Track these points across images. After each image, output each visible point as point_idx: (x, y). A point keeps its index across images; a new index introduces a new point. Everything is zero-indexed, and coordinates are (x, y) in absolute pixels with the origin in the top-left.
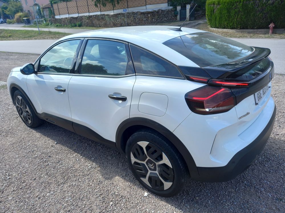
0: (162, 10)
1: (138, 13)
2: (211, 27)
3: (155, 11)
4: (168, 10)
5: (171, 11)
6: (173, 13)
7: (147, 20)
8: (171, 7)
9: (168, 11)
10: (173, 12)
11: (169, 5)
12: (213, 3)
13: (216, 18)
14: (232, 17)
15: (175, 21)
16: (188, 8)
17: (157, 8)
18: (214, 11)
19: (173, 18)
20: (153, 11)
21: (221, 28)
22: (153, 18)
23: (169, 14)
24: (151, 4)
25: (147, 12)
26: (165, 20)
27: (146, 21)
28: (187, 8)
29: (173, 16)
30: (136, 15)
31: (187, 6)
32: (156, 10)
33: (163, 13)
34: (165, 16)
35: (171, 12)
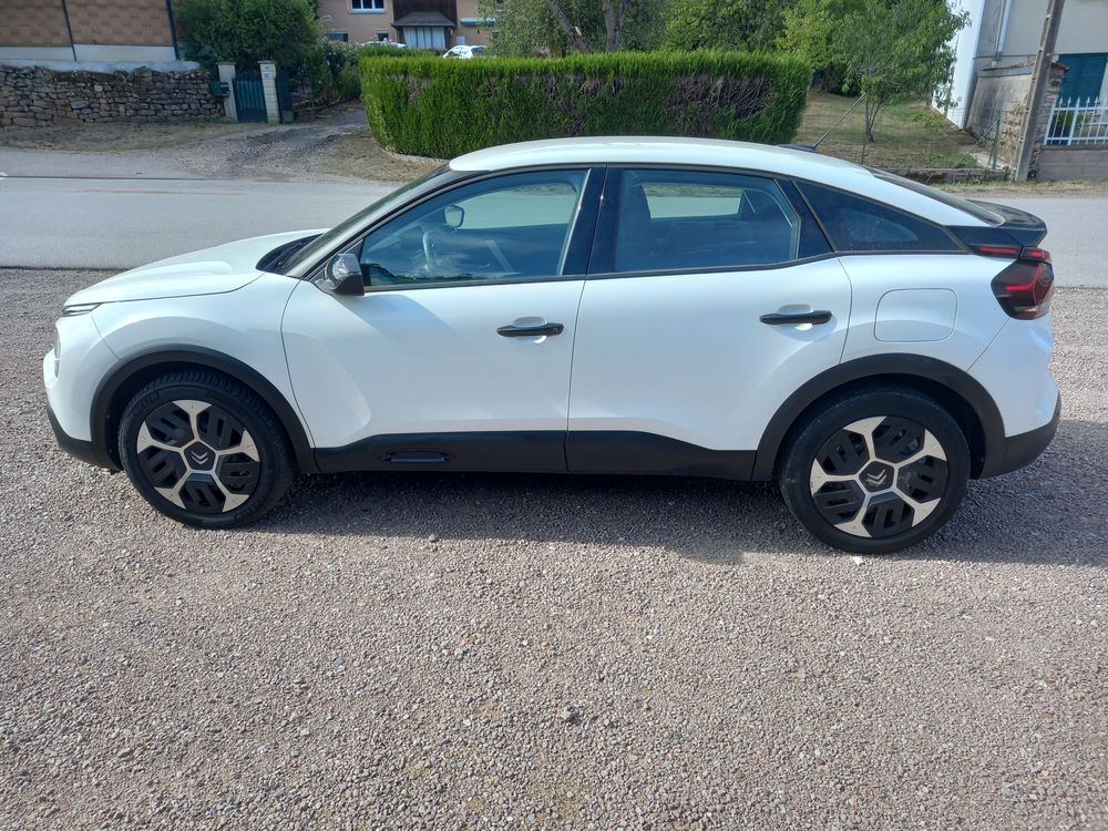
0: (155, 74)
1: (39, 74)
2: (400, 151)
3: (125, 74)
4: (183, 76)
5: (197, 77)
6: (202, 86)
7: (89, 107)
8: (191, 66)
9: (183, 80)
10: (204, 82)
11: (182, 53)
12: (400, 69)
13: (419, 121)
14: (479, 122)
15: (216, 121)
16: (266, 76)
17: (129, 62)
18: (407, 97)
19: (209, 106)
20: (108, 72)
21: (441, 157)
22: (117, 100)
23: (189, 91)
24: (95, 43)
25: (88, 72)
26: (173, 115)
27: (88, 111)
28: (263, 73)
29: (208, 101)
30: (29, 82)
31: (263, 67)
32: (130, 68)
33: (158, 84)
34: (171, 98)
35: (197, 84)
